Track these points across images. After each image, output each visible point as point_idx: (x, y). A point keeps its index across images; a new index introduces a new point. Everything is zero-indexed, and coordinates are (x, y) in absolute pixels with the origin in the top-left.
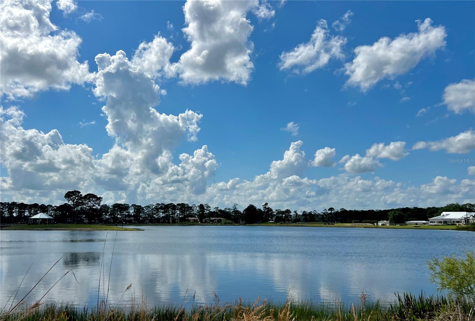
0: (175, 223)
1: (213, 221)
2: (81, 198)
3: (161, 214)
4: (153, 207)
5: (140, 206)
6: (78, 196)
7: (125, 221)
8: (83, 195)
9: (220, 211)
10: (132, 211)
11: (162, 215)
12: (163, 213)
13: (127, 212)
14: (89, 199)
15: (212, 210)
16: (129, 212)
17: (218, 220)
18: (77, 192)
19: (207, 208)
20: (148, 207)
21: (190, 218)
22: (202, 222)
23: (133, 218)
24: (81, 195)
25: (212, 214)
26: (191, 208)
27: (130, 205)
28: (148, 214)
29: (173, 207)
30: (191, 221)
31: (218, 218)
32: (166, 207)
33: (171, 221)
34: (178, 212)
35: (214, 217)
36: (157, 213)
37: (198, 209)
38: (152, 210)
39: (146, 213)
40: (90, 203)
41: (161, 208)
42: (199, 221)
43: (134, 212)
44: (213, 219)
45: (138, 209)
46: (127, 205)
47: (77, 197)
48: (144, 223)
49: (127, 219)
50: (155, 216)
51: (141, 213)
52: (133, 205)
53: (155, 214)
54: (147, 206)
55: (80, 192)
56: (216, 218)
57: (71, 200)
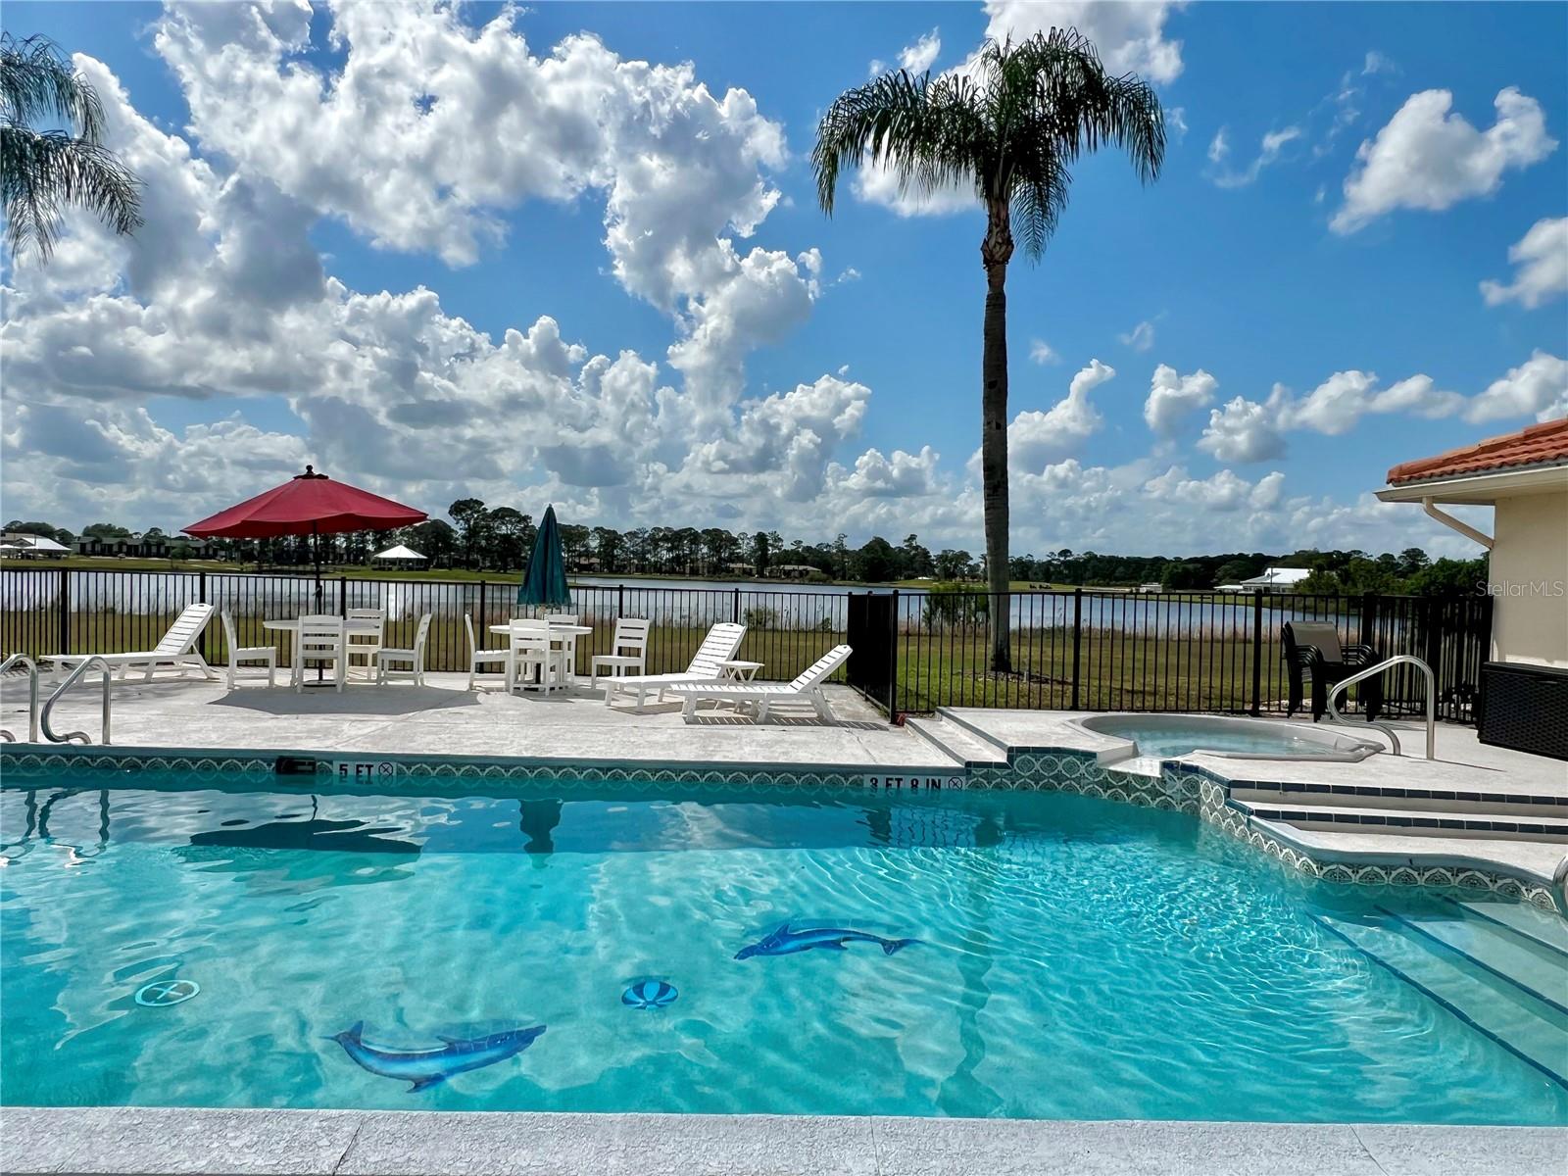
0: (697, 574)
1: (788, 574)
2: (485, 516)
3: (665, 552)
4: (646, 535)
5: (615, 532)
6: (478, 512)
7: (578, 565)
8: (489, 511)
9: (808, 549)
10: (594, 543)
11: (665, 555)
12: (669, 550)
13: (583, 546)
14: (503, 518)
15: (787, 546)
16: (586, 546)
17: (801, 571)
18: (477, 502)
19: (775, 541)
20: (633, 535)
21: (732, 566)
22: (762, 575)
23: (598, 561)
24: (485, 509)
25: (787, 557)
26: (734, 542)
27: (591, 529)
28: (632, 552)
29: (694, 537)
30: (737, 572)
31: (801, 568)
32: (675, 538)
33: (688, 571)
34: (705, 550)
35: (790, 563)
36: (655, 549)
37: (753, 544)
38: (643, 542)
39: (628, 548)
40: (504, 527)
41: (665, 539)
42: (754, 572)
43: (601, 546)
44: (788, 567)
45: (610, 539)
46: (584, 527)
47: (476, 512)
48: (622, 573)
49: (583, 561)
50: (648, 556)
51: (615, 547)
52: (596, 529)
53: (649, 552)
54: (630, 533)
55: (482, 504)
56: (796, 567)
57: (463, 519)
